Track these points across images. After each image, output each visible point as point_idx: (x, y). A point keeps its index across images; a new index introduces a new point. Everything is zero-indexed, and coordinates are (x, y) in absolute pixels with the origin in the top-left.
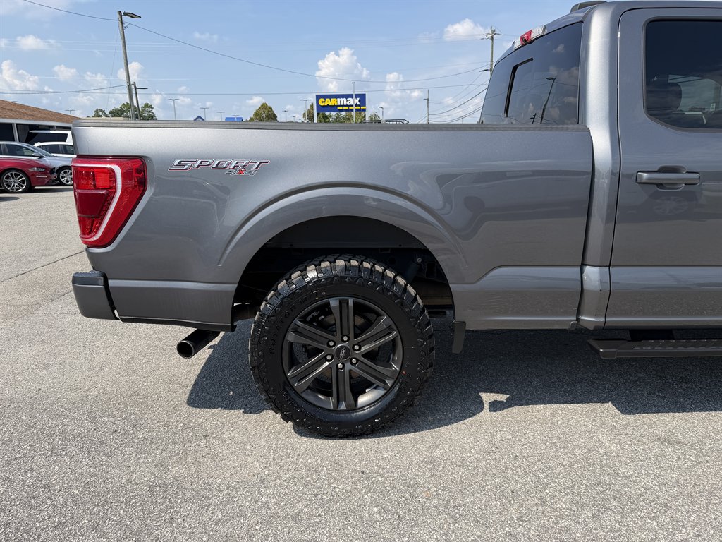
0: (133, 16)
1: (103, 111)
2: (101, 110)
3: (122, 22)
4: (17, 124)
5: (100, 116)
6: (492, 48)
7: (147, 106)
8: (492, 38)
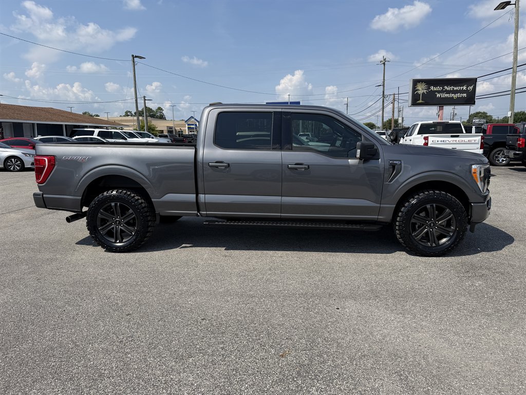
0: (141, 58)
1: (130, 112)
2: (129, 112)
3: (134, 62)
4: (65, 125)
5: (128, 116)
6: (384, 71)
7: (160, 109)
8: (384, 64)
